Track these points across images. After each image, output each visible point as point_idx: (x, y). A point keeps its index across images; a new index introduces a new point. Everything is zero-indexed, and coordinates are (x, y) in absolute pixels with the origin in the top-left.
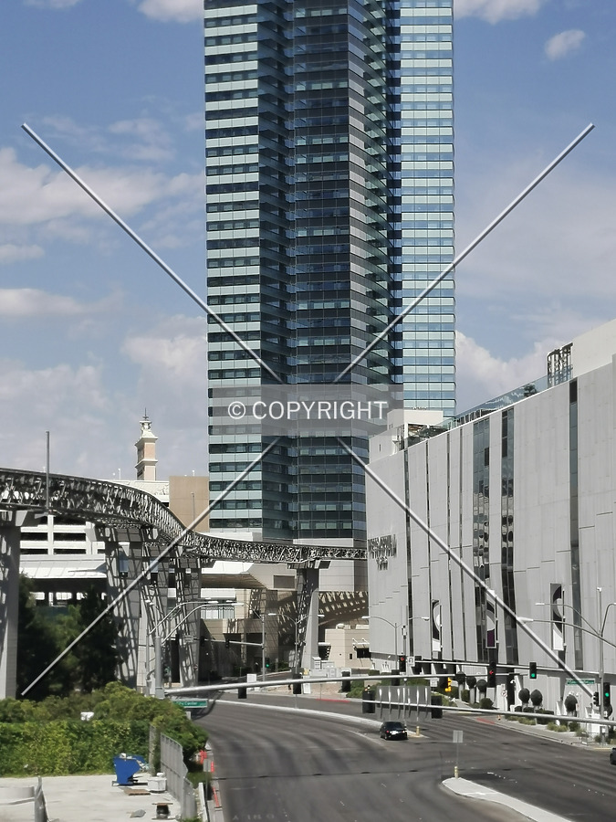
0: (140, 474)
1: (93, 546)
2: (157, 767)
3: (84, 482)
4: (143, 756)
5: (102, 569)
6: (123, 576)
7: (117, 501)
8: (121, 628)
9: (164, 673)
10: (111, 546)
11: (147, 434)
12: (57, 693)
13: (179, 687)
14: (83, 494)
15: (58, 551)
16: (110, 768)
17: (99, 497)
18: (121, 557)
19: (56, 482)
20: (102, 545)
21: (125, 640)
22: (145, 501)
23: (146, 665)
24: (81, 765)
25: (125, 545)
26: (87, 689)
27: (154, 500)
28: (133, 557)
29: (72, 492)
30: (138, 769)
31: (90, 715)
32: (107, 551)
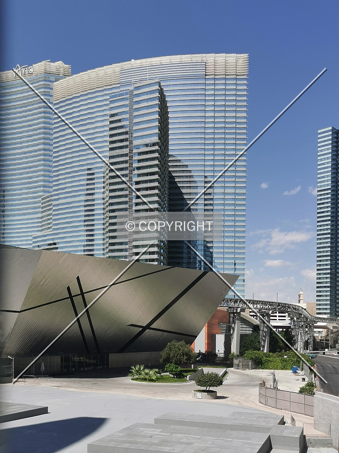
0: (299, 302)
1: (287, 318)
2: (302, 369)
3: (286, 304)
4: (299, 367)
5: (290, 324)
6: (295, 325)
7: (294, 308)
8: (294, 337)
9: (304, 348)
10: (292, 319)
11: (301, 293)
12: (278, 351)
13: (308, 351)
14: (285, 307)
15: (279, 320)
16: (291, 369)
17: (289, 307)
18: (294, 321)
19: (279, 304)
20: (290, 318)
21: (295, 340)
22: (300, 308)
23: (300, 346)
24: (284, 368)
25: (295, 318)
26: (286, 351)
27: (303, 308)
28: (297, 321)
29: (283, 306)
30: (298, 370)
31: (286, 357)
32: (291, 320)
